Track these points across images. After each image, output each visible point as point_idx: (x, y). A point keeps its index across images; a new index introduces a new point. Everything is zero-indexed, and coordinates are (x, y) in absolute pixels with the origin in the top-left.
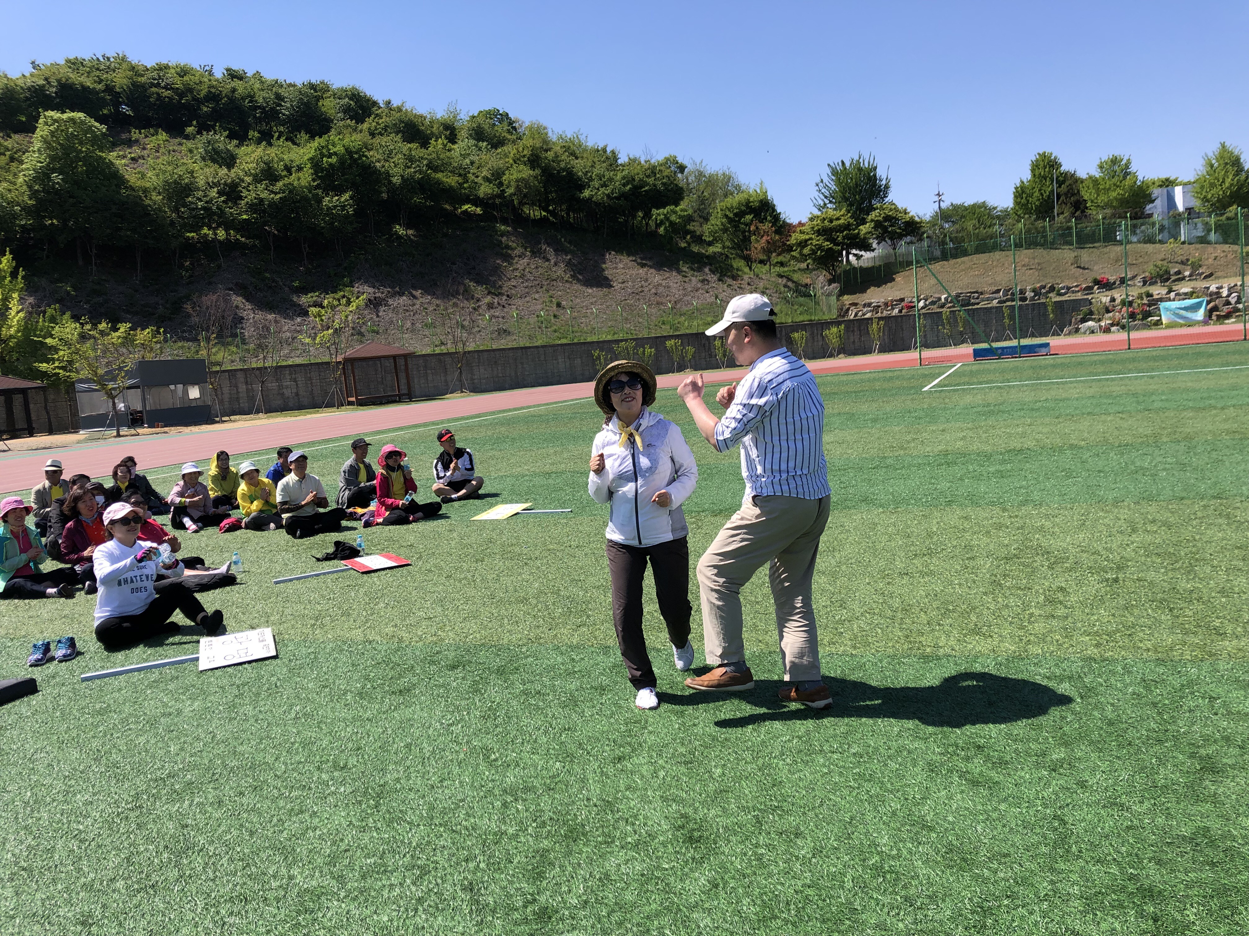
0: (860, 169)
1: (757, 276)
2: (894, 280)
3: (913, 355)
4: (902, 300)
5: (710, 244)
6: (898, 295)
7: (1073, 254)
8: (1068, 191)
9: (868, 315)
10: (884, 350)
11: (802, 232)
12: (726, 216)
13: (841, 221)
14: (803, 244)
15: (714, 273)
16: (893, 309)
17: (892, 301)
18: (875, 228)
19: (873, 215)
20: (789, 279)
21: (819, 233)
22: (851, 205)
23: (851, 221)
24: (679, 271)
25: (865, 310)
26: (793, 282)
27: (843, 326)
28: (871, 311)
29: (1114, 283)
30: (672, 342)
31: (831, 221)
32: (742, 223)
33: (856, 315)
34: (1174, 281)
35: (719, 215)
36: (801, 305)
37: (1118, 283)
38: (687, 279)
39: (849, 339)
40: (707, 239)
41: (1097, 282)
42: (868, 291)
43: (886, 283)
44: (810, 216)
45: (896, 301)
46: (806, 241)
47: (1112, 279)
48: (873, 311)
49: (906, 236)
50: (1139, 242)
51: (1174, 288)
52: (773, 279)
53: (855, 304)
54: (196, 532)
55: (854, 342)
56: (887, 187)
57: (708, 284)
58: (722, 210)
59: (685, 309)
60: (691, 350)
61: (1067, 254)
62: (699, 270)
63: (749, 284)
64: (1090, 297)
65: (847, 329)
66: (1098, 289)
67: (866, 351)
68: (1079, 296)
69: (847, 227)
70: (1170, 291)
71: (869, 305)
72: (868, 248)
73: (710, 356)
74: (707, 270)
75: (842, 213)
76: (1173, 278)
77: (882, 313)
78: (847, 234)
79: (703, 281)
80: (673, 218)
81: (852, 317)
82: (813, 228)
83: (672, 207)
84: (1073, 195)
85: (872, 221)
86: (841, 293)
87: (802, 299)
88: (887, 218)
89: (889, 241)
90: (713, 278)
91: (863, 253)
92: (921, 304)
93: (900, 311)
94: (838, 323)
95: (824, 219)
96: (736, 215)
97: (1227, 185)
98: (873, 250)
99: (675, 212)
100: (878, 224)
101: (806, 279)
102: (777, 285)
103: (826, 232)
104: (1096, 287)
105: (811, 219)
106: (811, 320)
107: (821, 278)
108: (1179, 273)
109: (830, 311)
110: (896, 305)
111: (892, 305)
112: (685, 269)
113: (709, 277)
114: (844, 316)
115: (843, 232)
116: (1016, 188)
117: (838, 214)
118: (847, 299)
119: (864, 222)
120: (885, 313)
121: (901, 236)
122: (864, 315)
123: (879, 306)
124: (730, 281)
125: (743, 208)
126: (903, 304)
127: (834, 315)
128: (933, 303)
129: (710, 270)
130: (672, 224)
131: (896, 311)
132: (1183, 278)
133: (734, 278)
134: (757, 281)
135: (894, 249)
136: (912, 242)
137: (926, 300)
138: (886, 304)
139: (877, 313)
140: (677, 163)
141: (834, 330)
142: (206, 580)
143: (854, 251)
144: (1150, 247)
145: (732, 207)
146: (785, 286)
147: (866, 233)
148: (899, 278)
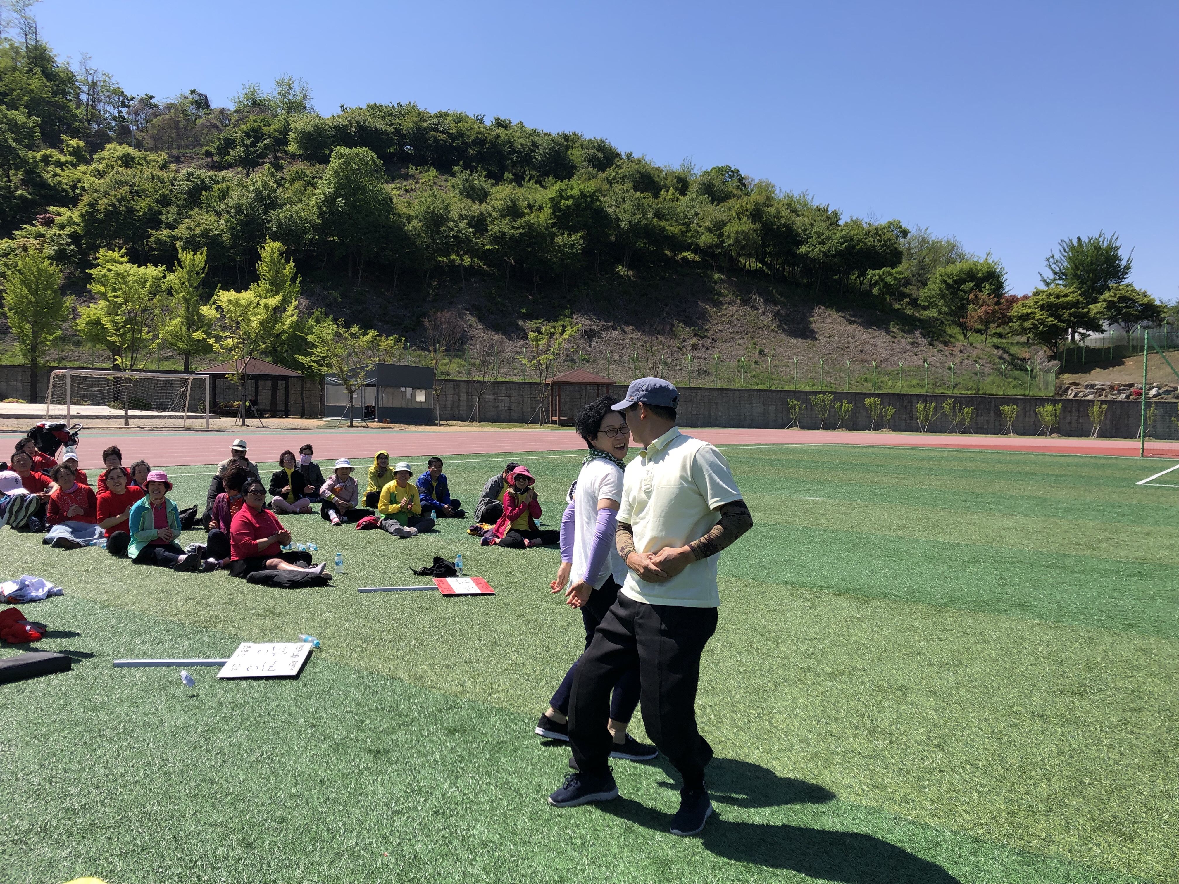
0: (1098, 248)
1: (971, 344)
2: (1123, 363)
3: (1135, 444)
4: (1131, 385)
5: (925, 308)
6: (1128, 380)
9: (1090, 397)
10: (1102, 435)
11: (1024, 305)
12: (945, 282)
13: (1070, 298)
14: (1024, 317)
15: (925, 336)
16: (1119, 393)
17: (1119, 385)
18: (1108, 308)
19: (1106, 295)
20: (1005, 351)
21: (1042, 308)
22: (1082, 283)
23: (1081, 299)
24: (888, 332)
25: (1087, 391)
26: (1010, 354)
27: (1060, 405)
28: (1093, 393)
30: (872, 400)
31: (1058, 297)
32: (961, 290)
33: (1076, 395)
35: (938, 281)
36: (1015, 379)
38: (896, 340)
39: (1065, 419)
40: (923, 304)
42: (1093, 372)
43: (1113, 366)
44: (1035, 290)
45: (1124, 385)
46: (1028, 315)
48: (1096, 393)
49: (1142, 319)
52: (988, 350)
53: (1076, 384)
54: (337, 524)
55: (1070, 423)
56: (1127, 268)
57: (917, 347)
58: (941, 275)
59: (890, 369)
60: (890, 410)
62: (910, 332)
63: (961, 351)
65: (1064, 408)
67: (1084, 433)
69: (1076, 304)
71: (1092, 386)
72: (1098, 329)
73: (911, 419)
74: (917, 333)
75: (1071, 290)
77: (1106, 396)
78: (1074, 312)
79: (912, 344)
80: (888, 279)
81: (1071, 397)
82: (1037, 302)
83: (888, 269)
85: (1105, 300)
86: (1062, 371)
87: (1017, 373)
88: (1123, 299)
89: (1123, 324)
90: (924, 342)
91: (1090, 332)
92: (1153, 392)
93: (1128, 397)
94: (1054, 402)
95: (1050, 295)
96: (955, 282)
98: (1103, 332)
99: (891, 274)
100: (1111, 305)
101: (1024, 353)
102: (991, 356)
103: (1051, 308)
105: (1037, 294)
106: (1024, 395)
107: (1041, 354)
109: (1047, 388)
110: (1124, 390)
111: (1119, 390)
112: (895, 330)
113: (919, 340)
114: (1061, 395)
115: (1070, 309)
117: (1067, 291)
118: (1068, 378)
119: (1095, 301)
120: (1110, 397)
121: (1137, 319)
122: (1085, 396)
123: (1104, 389)
124: (941, 346)
125: (963, 276)
126: (1131, 389)
127: (1051, 392)
128: (1167, 392)
129: (921, 333)
130: (886, 285)
131: (1123, 396)
133: (946, 344)
134: (970, 349)
135: (1128, 332)
136: (1149, 327)
137: (1159, 389)
138: (1112, 388)
139: (1100, 396)
140: (901, 227)
141: (1049, 408)
142: (299, 577)
143: (1081, 330)
145: (952, 274)
146: (1000, 358)
147: (1097, 313)
148: (1130, 362)
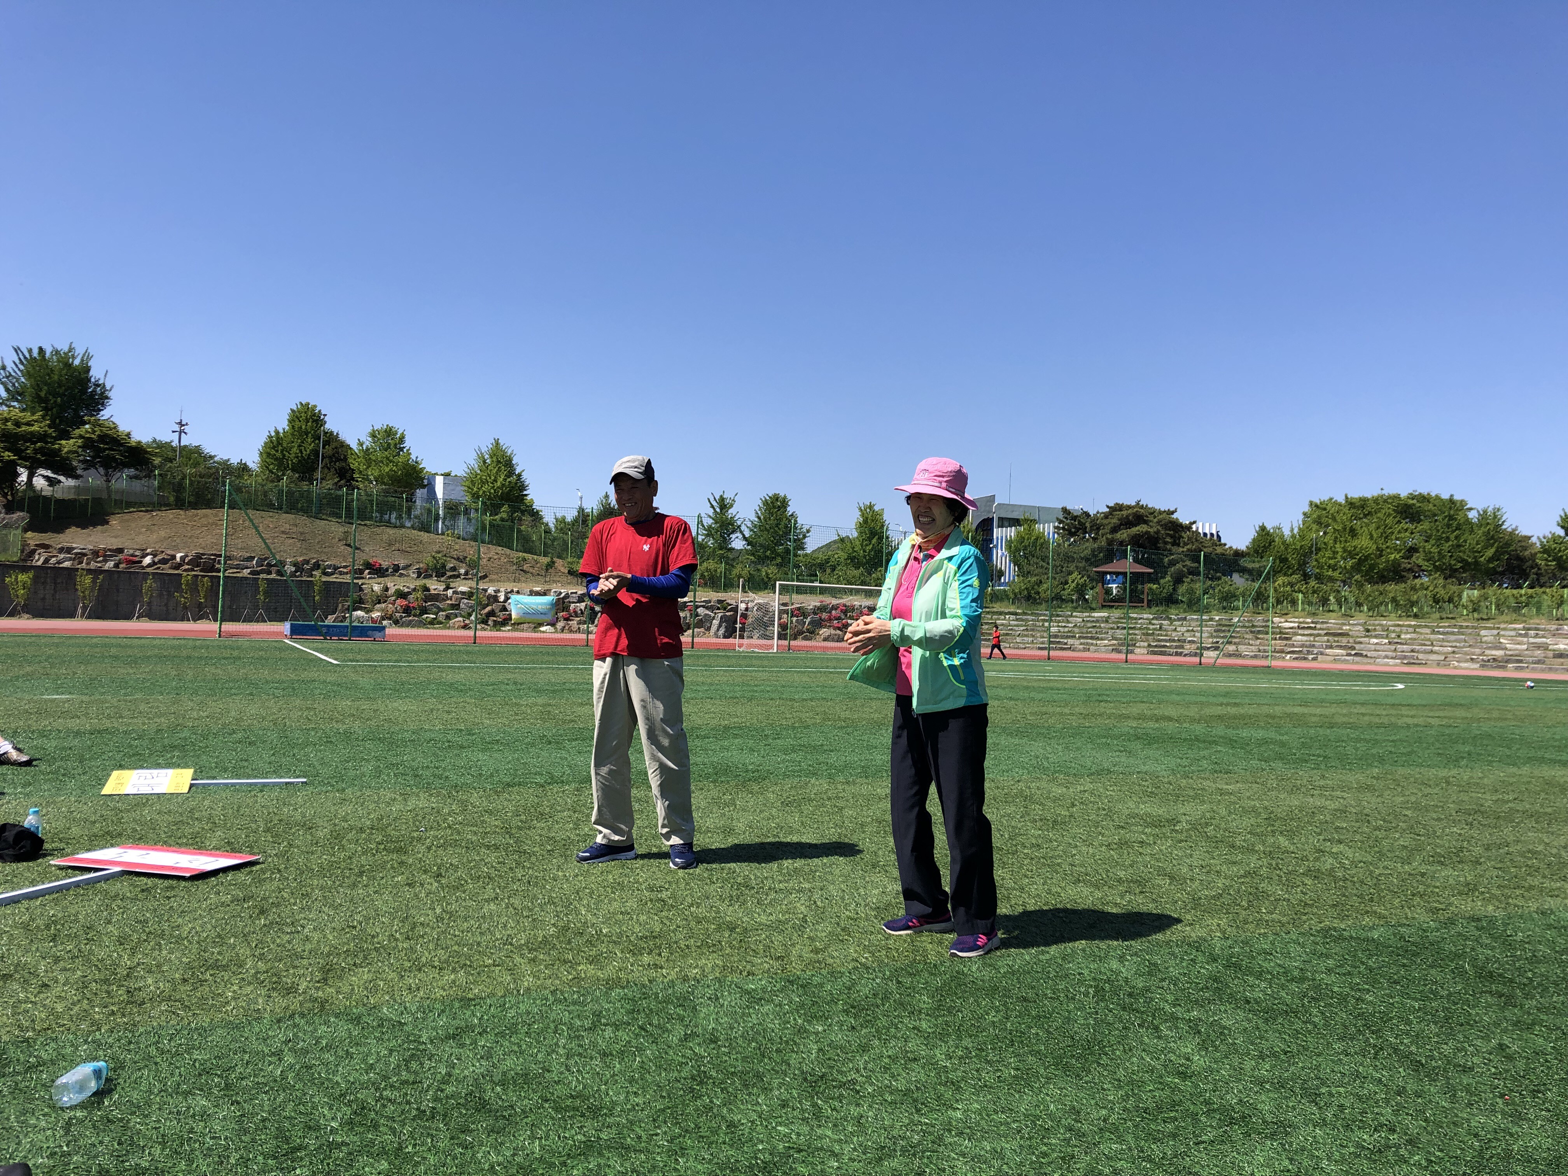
2: (107, 523)
4: (120, 551)
6: (115, 544)
7: (341, 529)
8: (334, 455)
9: (67, 564)
13: (35, 428)
16: (105, 561)
17: (104, 550)
18: (84, 447)
19: (83, 430)
22: (46, 409)
23: (49, 430)
25: (62, 556)
27: (31, 574)
28: (70, 559)
29: (387, 570)
31: (17, 424)
34: (450, 577)
37: (390, 570)
39: (36, 593)
41: (368, 565)
42: (68, 531)
43: (94, 525)
45: (110, 550)
47: (385, 564)
48: (74, 559)
50: (413, 527)
51: (452, 585)
53: (46, 546)
55: (43, 599)
56: (105, 396)
61: (335, 528)
64: (360, 582)
65: (35, 579)
66: (369, 573)
68: (347, 579)
70: (448, 588)
71: (69, 550)
76: (449, 574)
77: (88, 564)
78: (41, 448)
81: (39, 563)
84: (339, 460)
86: (25, 530)
88: (103, 438)
89: (102, 470)
92: (148, 560)
93: (117, 565)
94: (25, 569)
95: (6, 421)
97: (499, 484)
98: (76, 477)
100: (88, 443)
103: (6, 439)
104: (367, 571)
108: (454, 569)
110: (111, 556)
111: (105, 556)
115: (35, 443)
116: (270, 437)
117: (28, 416)
118: (35, 538)
119: (68, 436)
120: (93, 565)
121: (120, 466)
122: (59, 562)
123: (85, 555)
126: (121, 556)
127: (16, 555)
128: (164, 561)
131: (110, 565)
132: (458, 576)
135: (108, 481)
137: (155, 556)
138: (96, 553)
139: (81, 563)
141: (22, 577)
143: (42, 471)
144: (424, 536)
147: (69, 452)
148: (114, 521)
